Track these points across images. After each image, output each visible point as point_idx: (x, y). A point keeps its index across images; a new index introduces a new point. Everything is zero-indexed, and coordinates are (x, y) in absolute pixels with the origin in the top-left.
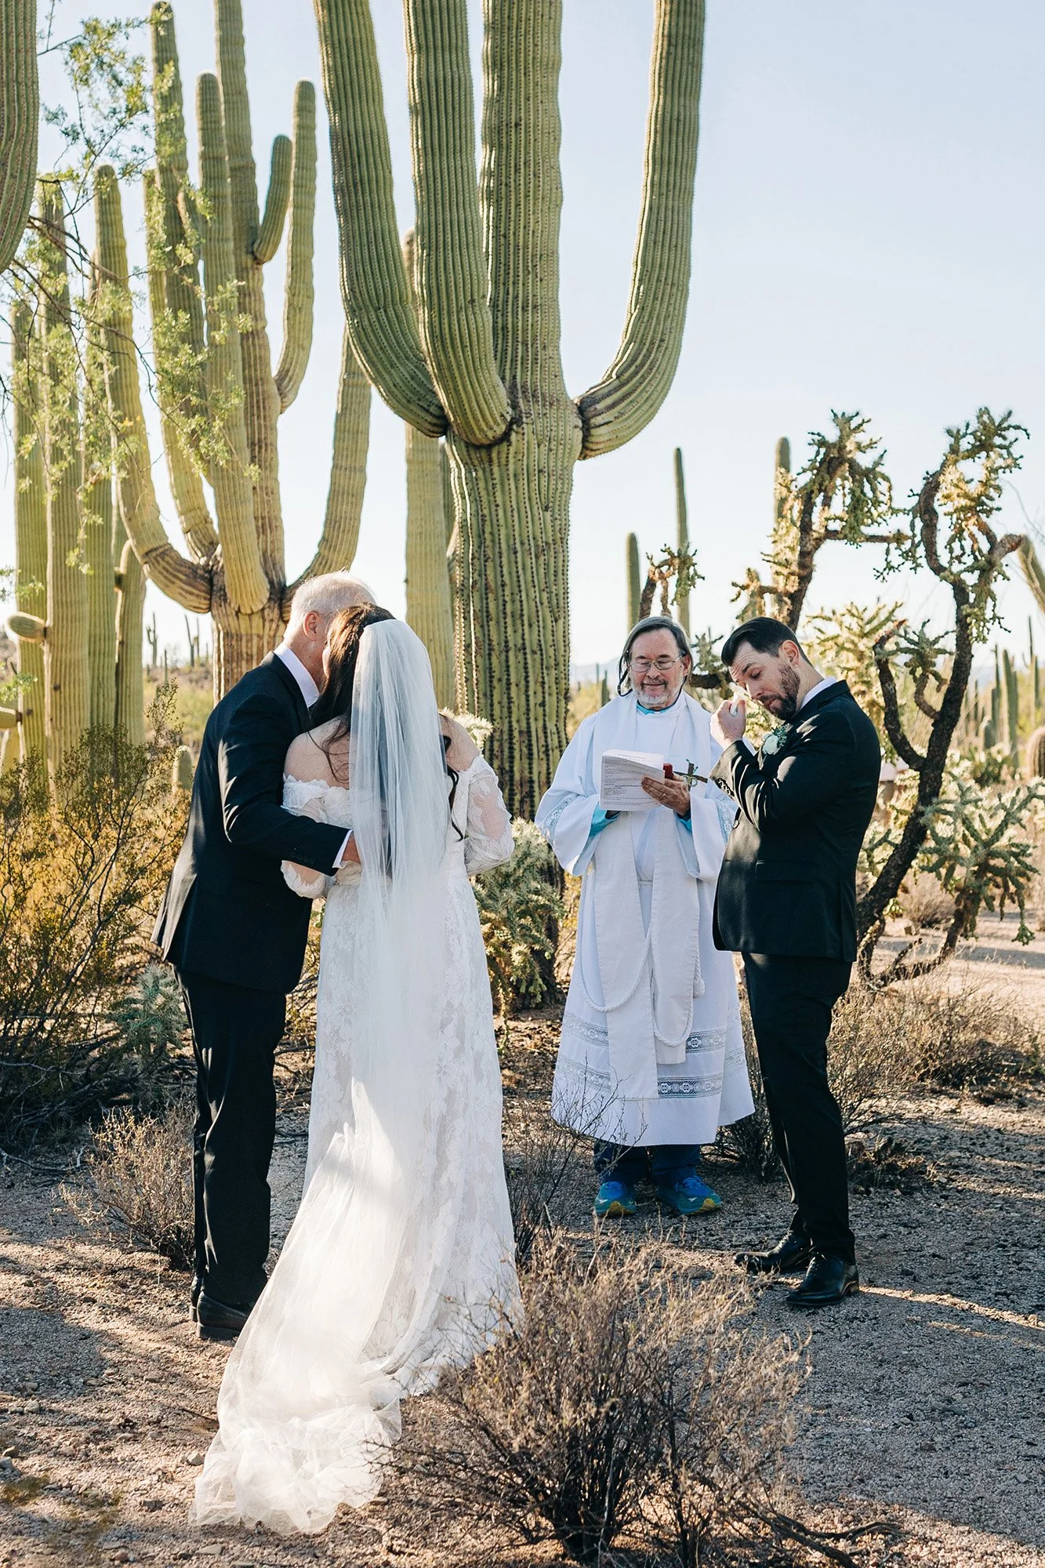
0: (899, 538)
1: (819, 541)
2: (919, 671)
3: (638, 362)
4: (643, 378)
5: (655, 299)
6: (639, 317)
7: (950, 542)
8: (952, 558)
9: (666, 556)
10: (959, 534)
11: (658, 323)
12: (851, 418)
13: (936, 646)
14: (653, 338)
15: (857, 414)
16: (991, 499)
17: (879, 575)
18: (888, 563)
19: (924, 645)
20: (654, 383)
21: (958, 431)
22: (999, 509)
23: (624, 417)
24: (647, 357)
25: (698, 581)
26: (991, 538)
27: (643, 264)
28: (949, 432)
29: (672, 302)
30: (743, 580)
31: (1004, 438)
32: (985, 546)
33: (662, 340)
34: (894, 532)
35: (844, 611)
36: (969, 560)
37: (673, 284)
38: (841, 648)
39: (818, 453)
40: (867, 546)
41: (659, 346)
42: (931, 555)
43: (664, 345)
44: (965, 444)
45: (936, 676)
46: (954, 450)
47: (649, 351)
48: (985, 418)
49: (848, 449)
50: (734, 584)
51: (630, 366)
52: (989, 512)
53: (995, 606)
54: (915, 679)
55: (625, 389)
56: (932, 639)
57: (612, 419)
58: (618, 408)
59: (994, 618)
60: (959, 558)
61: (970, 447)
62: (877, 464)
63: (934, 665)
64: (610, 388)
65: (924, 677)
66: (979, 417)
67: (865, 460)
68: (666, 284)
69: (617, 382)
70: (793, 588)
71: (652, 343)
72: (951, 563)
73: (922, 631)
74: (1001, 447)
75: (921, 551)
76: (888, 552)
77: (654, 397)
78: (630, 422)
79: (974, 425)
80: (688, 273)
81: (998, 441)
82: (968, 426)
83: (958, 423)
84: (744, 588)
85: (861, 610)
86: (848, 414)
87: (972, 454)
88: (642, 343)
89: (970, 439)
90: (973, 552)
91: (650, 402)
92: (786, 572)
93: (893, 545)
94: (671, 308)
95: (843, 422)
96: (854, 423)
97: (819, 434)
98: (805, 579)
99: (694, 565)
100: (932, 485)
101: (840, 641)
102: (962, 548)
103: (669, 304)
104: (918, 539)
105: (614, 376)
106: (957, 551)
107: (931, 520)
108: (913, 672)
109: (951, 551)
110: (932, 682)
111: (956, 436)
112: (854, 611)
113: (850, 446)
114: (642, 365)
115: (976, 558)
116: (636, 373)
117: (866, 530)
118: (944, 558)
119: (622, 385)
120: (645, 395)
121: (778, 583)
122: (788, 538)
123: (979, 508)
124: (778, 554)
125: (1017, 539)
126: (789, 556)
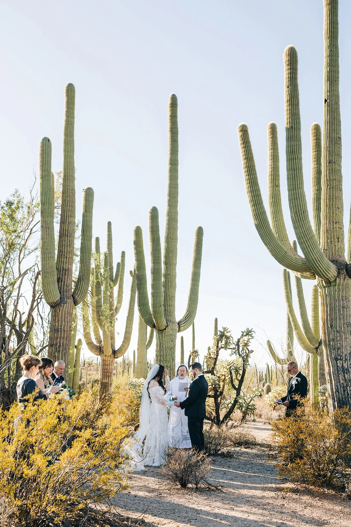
0: (234, 349)
1: (220, 349)
2: (236, 373)
5: (192, 304)
6: (189, 307)
10: (243, 349)
11: (192, 308)
13: (239, 369)
16: (248, 344)
17: (230, 355)
18: (232, 353)
19: (237, 368)
20: (191, 319)
23: (186, 325)
24: (190, 314)
26: (248, 350)
27: (190, 298)
28: (242, 332)
31: (251, 333)
32: (247, 352)
34: (233, 347)
36: (245, 354)
38: (224, 368)
39: (220, 334)
40: (228, 350)
42: (239, 352)
43: (193, 312)
44: (245, 334)
46: (242, 335)
48: (248, 330)
50: (205, 356)
51: (187, 316)
52: (248, 346)
53: (249, 362)
56: (239, 367)
57: (184, 325)
59: (248, 364)
60: (243, 354)
62: (230, 336)
63: (239, 372)
64: (184, 320)
67: (228, 334)
68: (194, 301)
70: (215, 357)
71: (191, 312)
73: (237, 366)
74: (250, 335)
75: (237, 352)
76: (232, 351)
80: (198, 300)
82: (245, 331)
83: (243, 330)
85: (227, 361)
86: (225, 327)
87: (246, 336)
88: (189, 312)
89: (245, 333)
92: (214, 354)
95: (224, 329)
96: (226, 329)
97: (220, 331)
98: (217, 356)
100: (239, 341)
101: (224, 366)
103: (194, 305)
104: (237, 349)
105: (184, 317)
106: (243, 352)
107: (239, 347)
108: (235, 373)
109: (242, 352)
110: (239, 375)
111: (243, 333)
113: (225, 333)
114: (189, 316)
117: (228, 347)
118: (241, 354)
119: (186, 319)
120: (190, 321)
121: (213, 356)
122: (215, 348)
123: (246, 345)
124: (213, 351)
125: (252, 351)
126: (215, 351)
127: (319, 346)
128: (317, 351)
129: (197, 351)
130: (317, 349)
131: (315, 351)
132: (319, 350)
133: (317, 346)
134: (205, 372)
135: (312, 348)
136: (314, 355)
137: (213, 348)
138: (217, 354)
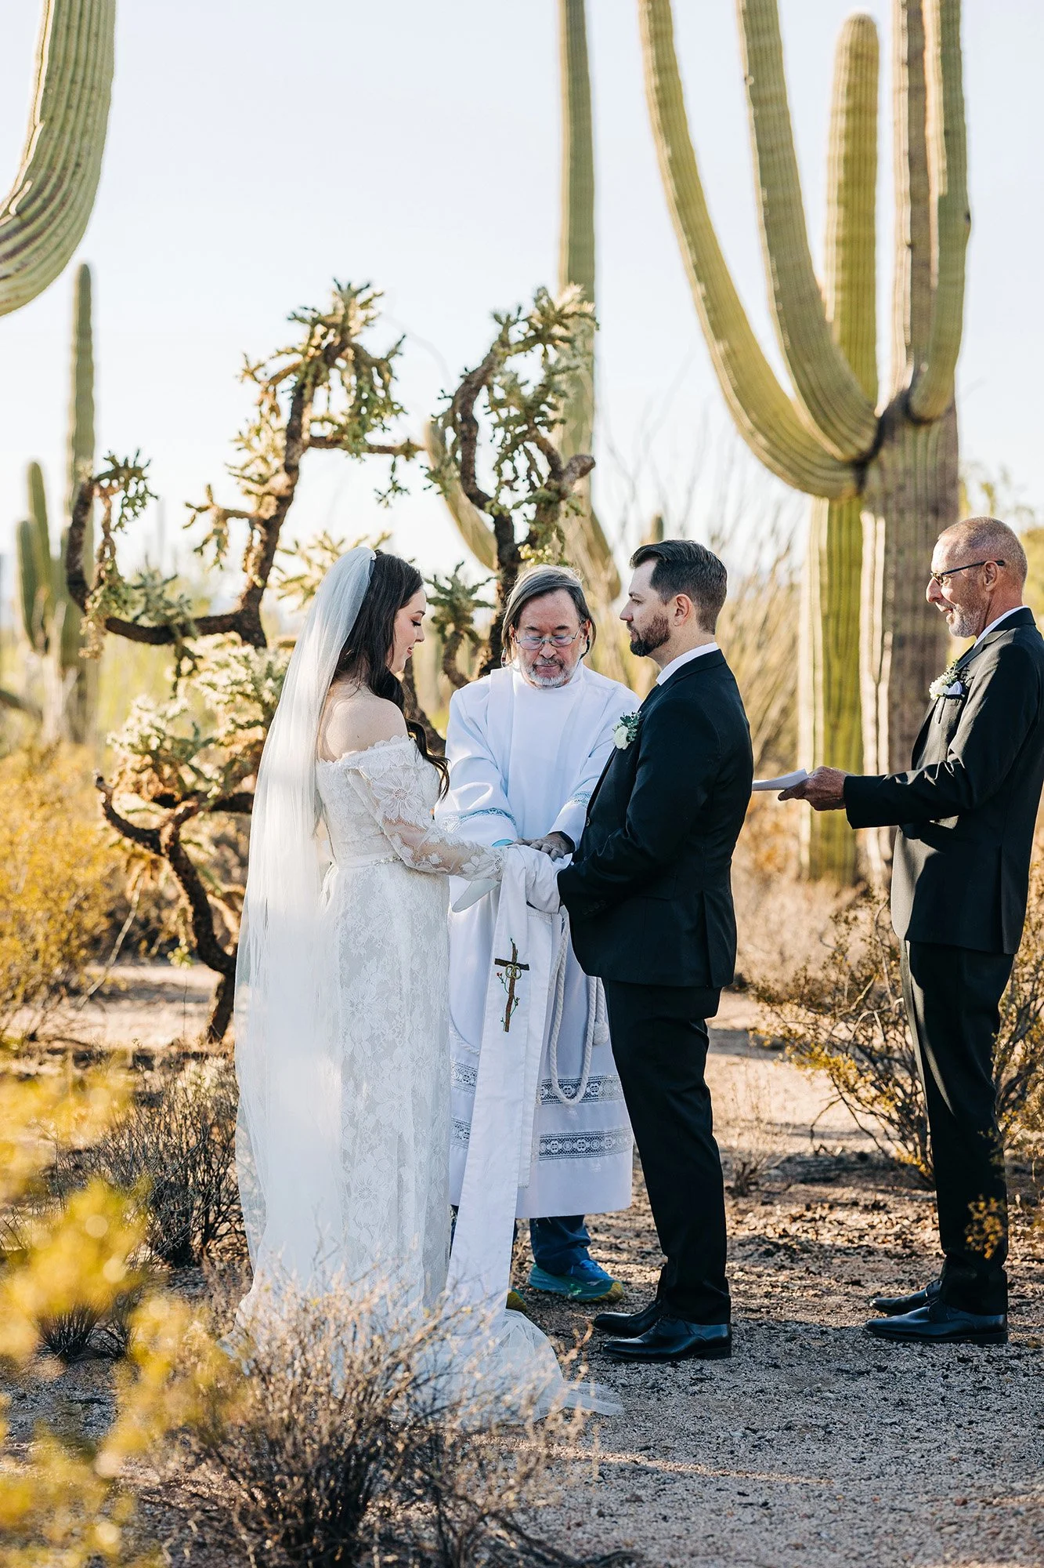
0: (408, 450)
1: (306, 449)
2: (450, 628)
3: (46, 193)
4: (53, 216)
5: (69, 107)
6: (46, 132)
7: (498, 464)
8: (500, 483)
9: (109, 467)
10: (507, 452)
11: (72, 141)
12: (360, 291)
13: (474, 597)
14: (66, 161)
15: (368, 286)
16: (552, 407)
17: (382, 498)
18: (394, 483)
19: (460, 595)
20: (68, 223)
21: (508, 317)
22: (563, 422)
23: (29, 268)
24: (57, 187)
25: (149, 500)
26: (552, 457)
27: (52, 57)
28: (497, 318)
29: (92, 111)
30: (201, 500)
31: (567, 328)
32: (544, 468)
33: (78, 165)
34: (404, 441)
35: (313, 542)
36: (522, 486)
37: (92, 88)
39: (312, 336)
41: (74, 173)
42: (469, 478)
43: (81, 171)
44: (516, 334)
45: (473, 636)
46: (503, 342)
47: (61, 180)
48: (544, 302)
49: (352, 332)
50: (189, 506)
51: (33, 199)
52: (550, 425)
53: (563, 548)
54: (444, 639)
55: (28, 231)
56: (469, 586)
57: (10, 271)
58: (20, 257)
60: (509, 484)
61: (522, 338)
62: (393, 353)
63: (471, 621)
64: (9, 228)
65: (457, 636)
66: (537, 300)
67: (374, 343)
68: (83, 86)
69: (17, 222)
70: (268, 513)
71: (64, 168)
72: (498, 490)
73: (455, 576)
74: (562, 339)
76: (393, 468)
77: (67, 242)
78: (35, 276)
79: (530, 309)
80: (111, 73)
81: (558, 330)
82: (520, 309)
83: (507, 307)
84: (201, 510)
85: (336, 541)
86: (355, 286)
87: (527, 344)
88: (51, 167)
89: (523, 327)
90: (529, 476)
91: (61, 250)
92: (261, 490)
93: (401, 459)
94: (90, 121)
95: (348, 294)
96: (361, 298)
97: (314, 310)
98: (284, 501)
99: (144, 479)
100: (473, 383)
101: (308, 583)
102: (515, 470)
103: (87, 115)
105: (13, 210)
106: (508, 475)
107: (470, 431)
108: (441, 629)
109: (500, 474)
110: (465, 646)
111: (507, 324)
112: (327, 544)
113: (354, 325)
114: (51, 198)
115: (532, 484)
116: (43, 208)
117: (374, 437)
119: (24, 225)
120: (55, 240)
121: (249, 505)
122: (260, 445)
123: (537, 420)
124: (247, 466)
125: (588, 462)
126: (262, 469)
127: (878, 444)
128: (861, 483)
129: (141, 463)
130: (860, 465)
131: (847, 479)
132: (873, 475)
133: (865, 443)
134: (194, 628)
135: (833, 458)
136: (836, 507)
137: (249, 446)
138: (285, 492)
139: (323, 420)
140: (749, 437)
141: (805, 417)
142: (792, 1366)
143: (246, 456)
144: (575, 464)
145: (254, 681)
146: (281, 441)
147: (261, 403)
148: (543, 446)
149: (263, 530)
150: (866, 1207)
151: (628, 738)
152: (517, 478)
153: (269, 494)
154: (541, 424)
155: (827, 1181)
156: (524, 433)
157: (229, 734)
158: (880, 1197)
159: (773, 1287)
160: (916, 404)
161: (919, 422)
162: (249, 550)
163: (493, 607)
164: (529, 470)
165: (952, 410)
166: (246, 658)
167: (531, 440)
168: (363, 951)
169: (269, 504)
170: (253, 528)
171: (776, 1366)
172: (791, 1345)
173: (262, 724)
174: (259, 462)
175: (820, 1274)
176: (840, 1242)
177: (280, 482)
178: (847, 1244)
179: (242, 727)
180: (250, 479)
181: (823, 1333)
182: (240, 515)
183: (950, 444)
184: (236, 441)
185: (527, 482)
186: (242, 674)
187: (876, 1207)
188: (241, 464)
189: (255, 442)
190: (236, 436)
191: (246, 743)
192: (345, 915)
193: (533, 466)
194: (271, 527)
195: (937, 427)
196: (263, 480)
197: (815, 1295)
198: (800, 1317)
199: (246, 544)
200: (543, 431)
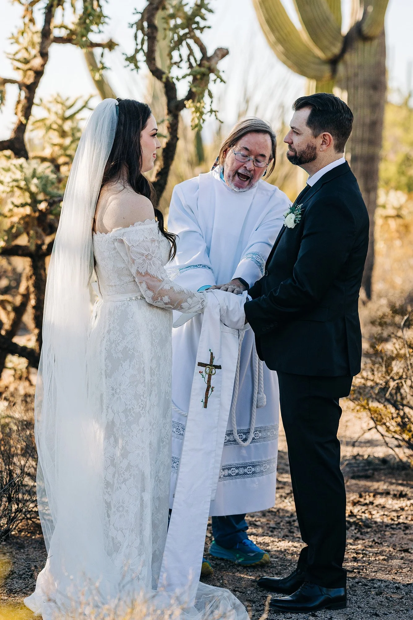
7: (170, 52)
8: (171, 63)
10: (175, 45)
16: (203, 18)
18: (103, 64)
22: (209, 27)
26: (203, 49)
32: (198, 55)
34: (108, 40)
35: (51, 99)
38: (50, 128)
42: (150, 58)
52: (202, 29)
53: (212, 102)
59: (211, 111)
60: (177, 64)
70: (30, 81)
72: (170, 67)
76: (102, 56)
90: (189, 59)
92: (25, 67)
93: (106, 50)
102: (180, 56)
107: (153, 33)
109: (171, 58)
112: (59, 100)
115: (191, 64)
117: (93, 38)
121: (18, 76)
122: (24, 41)
123: (194, 26)
124: (17, 53)
125: (225, 51)
126: (26, 55)
127: (344, 51)
128: (334, 71)
130: (334, 62)
131: (326, 70)
132: (341, 68)
133: (336, 50)
135: (319, 58)
136: (320, 86)
137: (17, 42)
138: (39, 68)
139: (61, 27)
140: (273, 46)
141: (305, 36)
142: (386, 614)
143: (16, 47)
144: (218, 52)
145: (26, 179)
146: (37, 39)
147: (24, 17)
148: (198, 41)
149: (27, 91)
150: (395, 495)
151: (295, 221)
152: (181, 60)
153: (30, 69)
154: (197, 28)
155: (367, 477)
156: (185, 35)
157: (11, 210)
158: (401, 488)
159: (357, 553)
160: (366, 29)
161: (366, 38)
162: (19, 102)
163: (165, 137)
164: (189, 56)
165: (383, 34)
166: (21, 166)
167: (191, 38)
168: (120, 355)
169: (30, 76)
170: (21, 89)
171: (377, 615)
172: (380, 598)
173: (30, 205)
174: (24, 51)
175: (381, 543)
176: (387, 520)
177: (37, 62)
178: (390, 522)
179: (17, 206)
180: (18, 60)
181: (398, 588)
182: (12, 82)
183: (382, 51)
184: (10, 38)
185: (188, 63)
186: (18, 175)
187: (402, 495)
188: (13, 52)
189: (21, 40)
190: (10, 36)
191: (20, 216)
192: (109, 332)
193: (191, 53)
194: (31, 89)
195: (375, 42)
196: (26, 62)
197: (384, 560)
198: (380, 576)
199: (16, 99)
200: (197, 33)
